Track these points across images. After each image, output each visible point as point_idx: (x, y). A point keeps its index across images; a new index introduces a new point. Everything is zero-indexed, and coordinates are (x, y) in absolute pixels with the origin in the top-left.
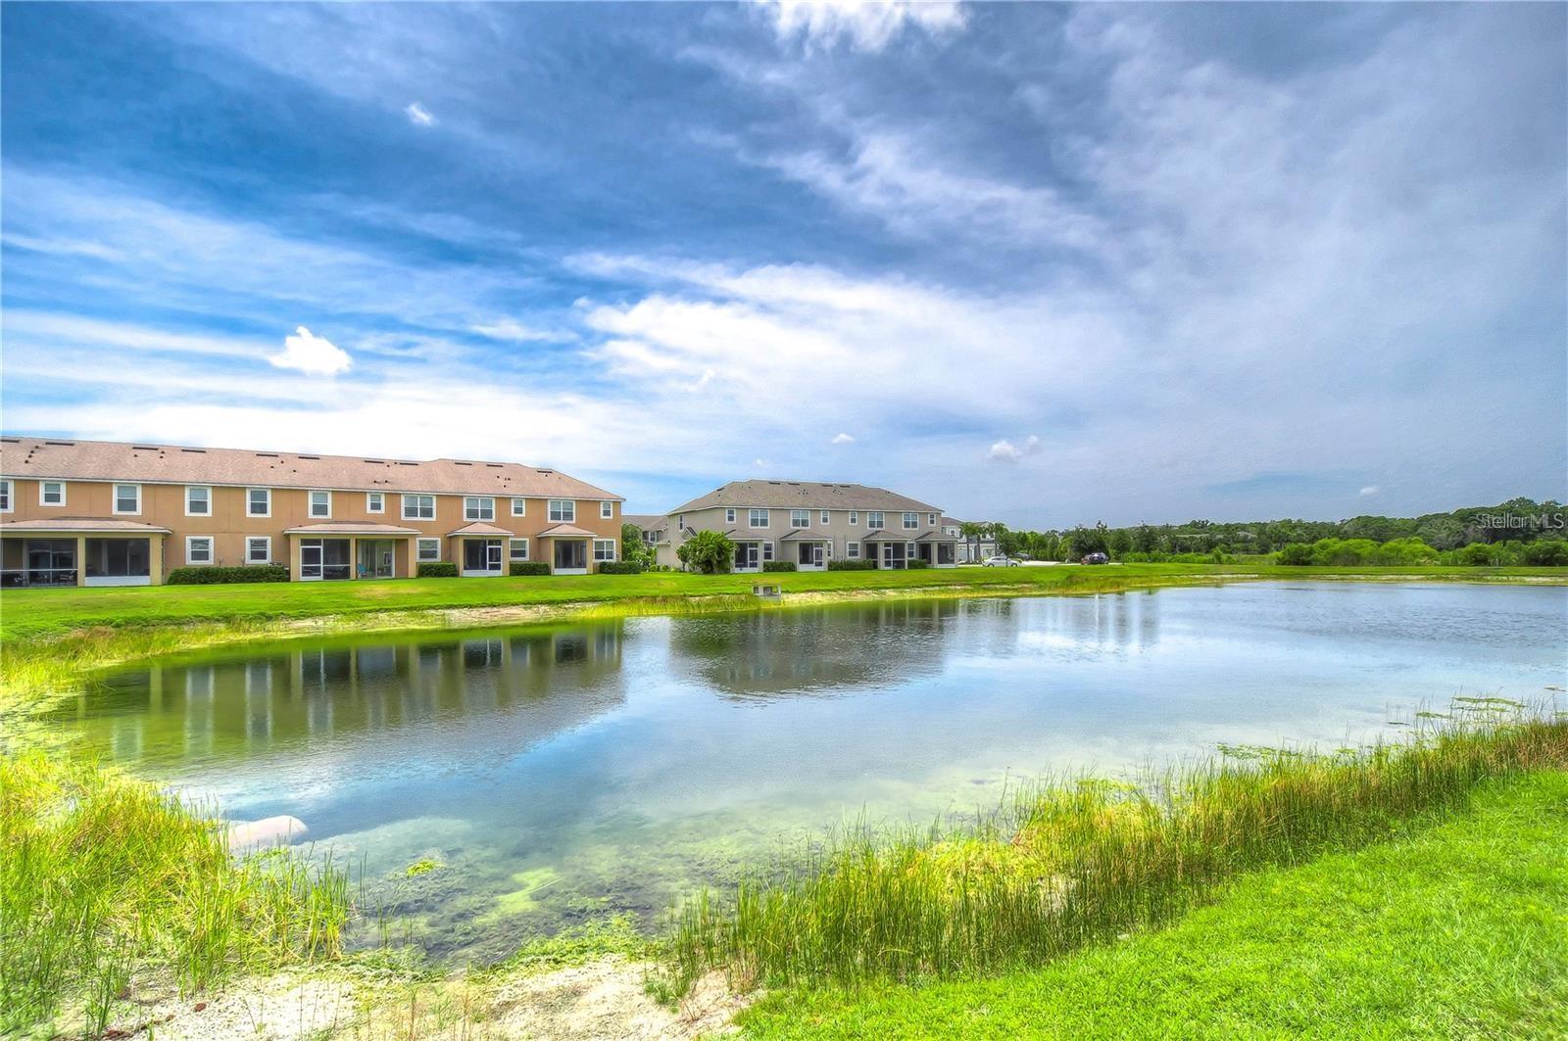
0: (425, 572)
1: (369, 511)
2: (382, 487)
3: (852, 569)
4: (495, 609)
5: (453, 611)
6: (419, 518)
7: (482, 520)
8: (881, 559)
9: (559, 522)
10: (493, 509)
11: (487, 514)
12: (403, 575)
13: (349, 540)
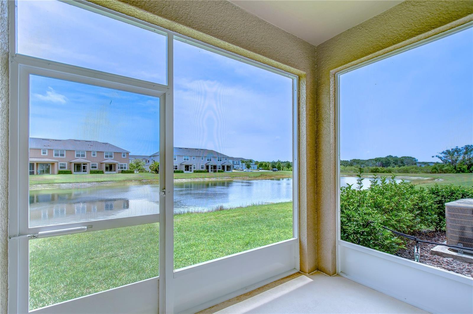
0: (60, 173)
1: (42, 154)
2: (47, 147)
3: (201, 172)
4: (78, 183)
5: (64, 184)
6: (59, 157)
7: (82, 157)
8: (210, 170)
9: (108, 158)
10: (86, 154)
11: (83, 156)
12: (53, 173)
13: (34, 163)
